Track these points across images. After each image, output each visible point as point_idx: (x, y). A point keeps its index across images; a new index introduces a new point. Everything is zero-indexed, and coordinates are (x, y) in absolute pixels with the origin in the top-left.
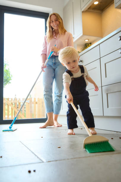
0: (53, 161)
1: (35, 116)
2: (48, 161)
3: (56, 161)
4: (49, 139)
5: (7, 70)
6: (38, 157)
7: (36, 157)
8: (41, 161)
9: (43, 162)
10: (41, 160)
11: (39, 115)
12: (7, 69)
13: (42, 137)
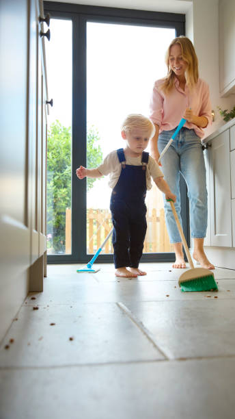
0: (191, 358)
1: (155, 247)
2: (178, 356)
3: (200, 358)
4: (184, 301)
5: (95, 150)
6: (155, 346)
7: (151, 345)
8: (161, 357)
9: (166, 359)
10: (162, 353)
11: (164, 245)
12: (97, 147)
13: (168, 296)
